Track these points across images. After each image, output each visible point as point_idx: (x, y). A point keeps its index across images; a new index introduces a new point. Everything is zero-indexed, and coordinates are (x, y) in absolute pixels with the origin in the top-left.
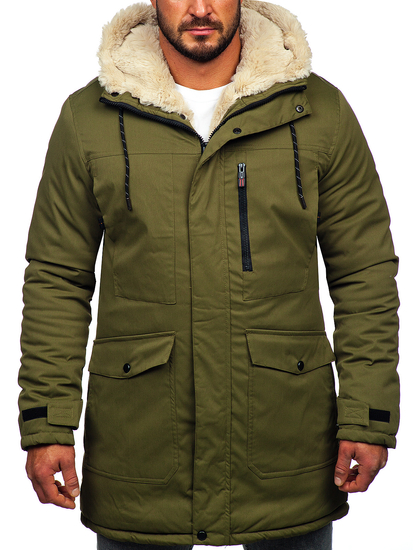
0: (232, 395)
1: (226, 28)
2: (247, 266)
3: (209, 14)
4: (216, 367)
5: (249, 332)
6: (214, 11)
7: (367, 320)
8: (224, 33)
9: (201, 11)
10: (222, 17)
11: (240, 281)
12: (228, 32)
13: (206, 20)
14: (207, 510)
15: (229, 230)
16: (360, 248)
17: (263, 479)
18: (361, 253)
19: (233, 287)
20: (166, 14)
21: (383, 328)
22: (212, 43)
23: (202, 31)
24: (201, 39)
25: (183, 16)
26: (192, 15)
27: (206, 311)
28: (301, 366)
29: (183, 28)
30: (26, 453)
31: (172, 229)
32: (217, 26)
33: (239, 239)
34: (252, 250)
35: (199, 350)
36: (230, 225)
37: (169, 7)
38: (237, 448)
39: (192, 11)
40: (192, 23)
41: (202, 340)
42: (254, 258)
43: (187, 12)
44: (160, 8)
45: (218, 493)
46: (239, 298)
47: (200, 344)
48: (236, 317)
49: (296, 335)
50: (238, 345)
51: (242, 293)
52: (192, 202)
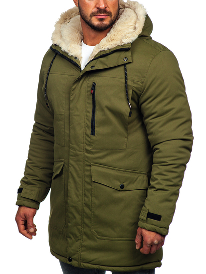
0: (85, 194)
1: (113, 16)
2: (93, 133)
3: (106, 8)
4: (77, 179)
5: (93, 165)
6: (108, 6)
7: (158, 168)
8: (112, 18)
9: (102, 6)
10: (112, 10)
11: (89, 139)
12: (114, 18)
13: (104, 11)
14: (72, 248)
15: (88, 114)
16: (160, 132)
17: (99, 239)
18: (160, 134)
19: (86, 142)
20: (84, 9)
21: (165, 173)
22: (107, 22)
23: (102, 16)
24: (101, 20)
25: (93, 9)
26: (98, 8)
27: (74, 151)
28: (122, 187)
29: (93, 15)
30: (18, 207)
31: (64, 111)
32: (109, 14)
33: (90, 119)
34: (96, 125)
35: (71, 170)
36: (88, 112)
37: (86, 5)
38: (87, 221)
39: (98, 6)
40: (97, 12)
41: (72, 166)
42: (97, 129)
43: (95, 7)
44: (81, 6)
45: (77, 241)
46: (88, 148)
47: (72, 167)
48: (87, 157)
49: (120, 170)
50: (88, 170)
51: (90, 145)
52: (71, 99)
